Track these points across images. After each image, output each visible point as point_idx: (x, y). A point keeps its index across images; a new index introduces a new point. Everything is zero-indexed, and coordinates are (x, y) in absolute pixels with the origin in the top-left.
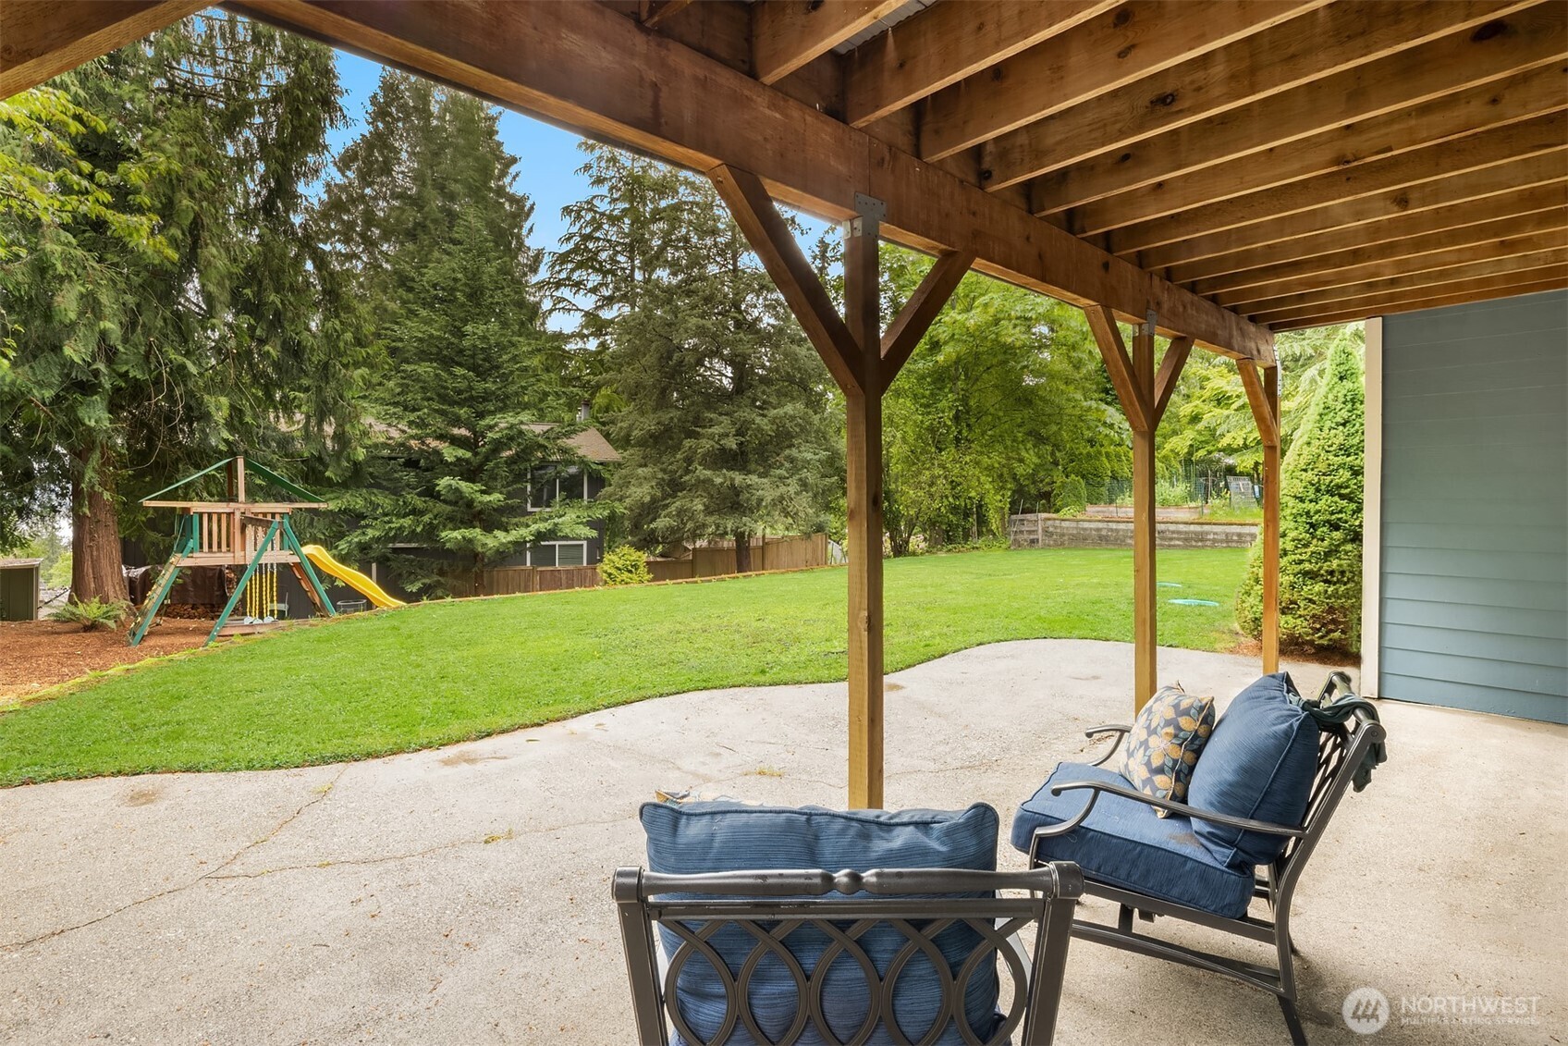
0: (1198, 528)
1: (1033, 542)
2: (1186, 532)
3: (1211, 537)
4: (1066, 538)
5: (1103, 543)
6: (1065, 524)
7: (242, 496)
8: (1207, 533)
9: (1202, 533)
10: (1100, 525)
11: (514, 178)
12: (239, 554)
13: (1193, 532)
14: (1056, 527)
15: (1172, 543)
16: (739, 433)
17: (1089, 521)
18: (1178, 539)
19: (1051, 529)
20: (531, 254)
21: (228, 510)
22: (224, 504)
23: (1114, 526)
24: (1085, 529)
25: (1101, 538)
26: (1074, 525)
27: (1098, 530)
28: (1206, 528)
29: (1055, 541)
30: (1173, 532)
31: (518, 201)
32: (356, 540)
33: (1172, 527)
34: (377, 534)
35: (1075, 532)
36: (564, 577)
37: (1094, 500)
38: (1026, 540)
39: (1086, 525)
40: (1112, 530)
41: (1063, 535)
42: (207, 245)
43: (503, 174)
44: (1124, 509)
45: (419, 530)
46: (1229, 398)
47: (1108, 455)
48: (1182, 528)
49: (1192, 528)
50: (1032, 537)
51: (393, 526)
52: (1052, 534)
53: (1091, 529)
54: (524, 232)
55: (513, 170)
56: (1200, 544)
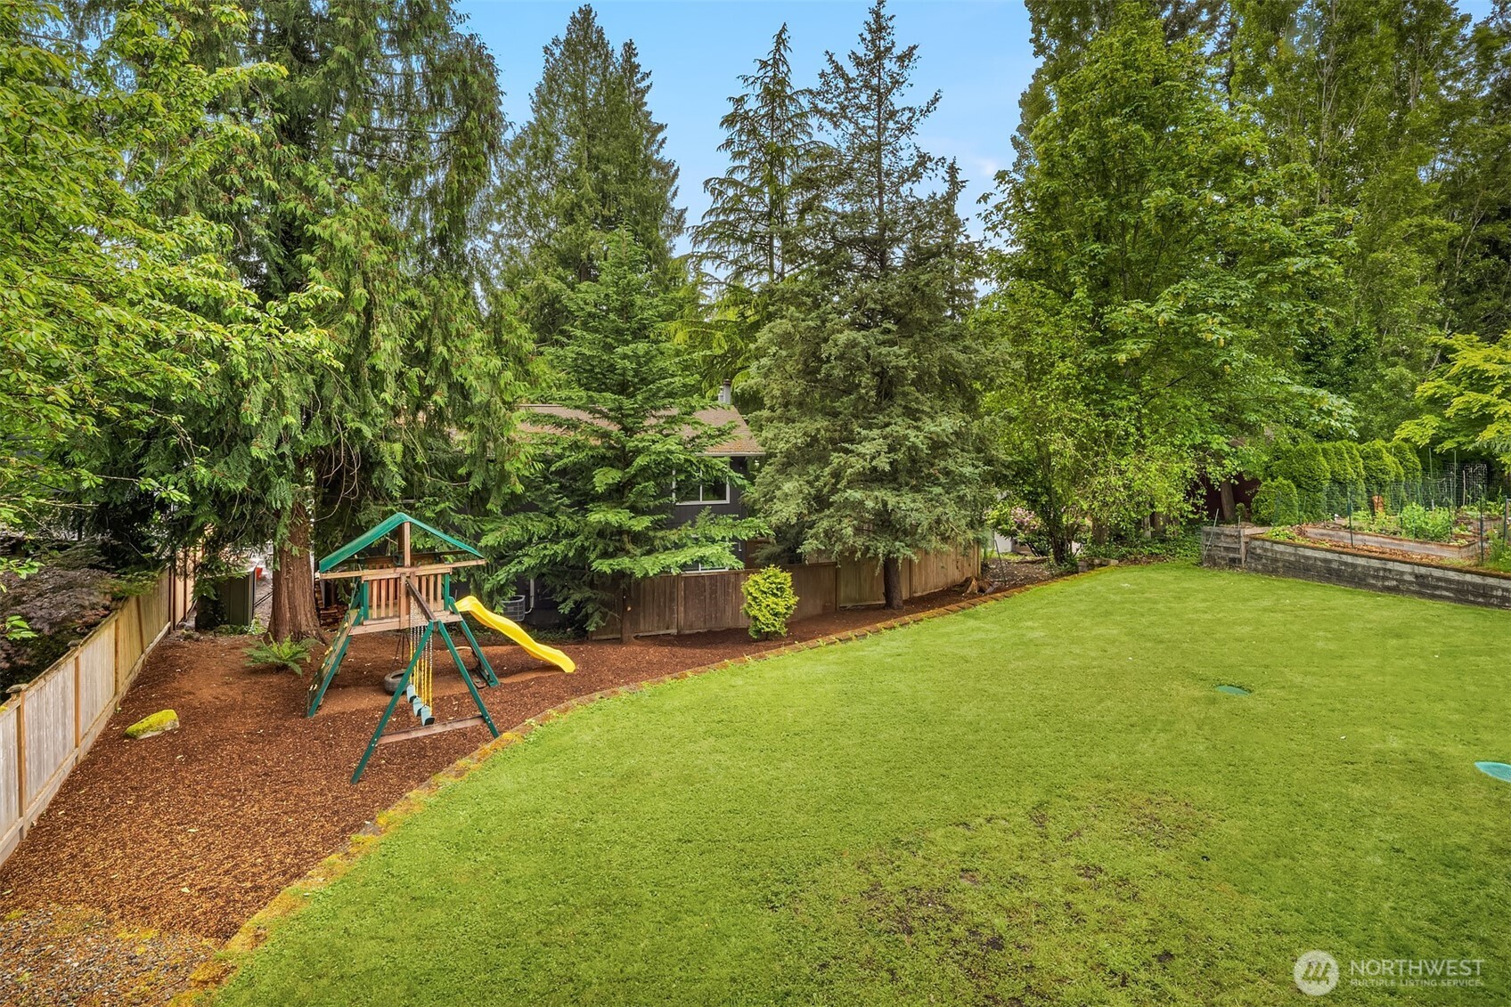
0: (1477, 580)
1: (1233, 560)
2: (1458, 582)
3: (1499, 593)
4: (1280, 564)
5: (1334, 578)
6: (1276, 547)
7: (408, 561)
8: (1493, 588)
9: (1484, 586)
10: (1329, 556)
11: (661, 146)
12: (404, 618)
13: (1469, 583)
14: (1266, 550)
15: (1437, 593)
16: (891, 449)
17: (1313, 548)
18: (1447, 589)
19: (1259, 551)
20: (675, 214)
21: (395, 576)
22: (392, 570)
23: (1345, 558)
24: (1307, 558)
25: (1330, 571)
26: (1290, 550)
27: (1326, 561)
28: (1490, 581)
29: (1264, 565)
30: (1439, 579)
31: (665, 167)
32: (514, 570)
33: (1437, 573)
34: (533, 562)
35: (1292, 559)
36: (707, 583)
37: (1313, 512)
38: (1223, 558)
39: (1309, 553)
40: (1346, 564)
41: (1276, 560)
42: (378, 323)
43: (651, 141)
44: (1360, 537)
45: (571, 554)
46: (1488, 379)
47: (1325, 452)
48: (1452, 575)
49: (1468, 578)
50: (1231, 555)
51: (547, 552)
52: (1260, 557)
53: (1316, 559)
54: (669, 195)
55: (660, 137)
56: (1480, 600)
